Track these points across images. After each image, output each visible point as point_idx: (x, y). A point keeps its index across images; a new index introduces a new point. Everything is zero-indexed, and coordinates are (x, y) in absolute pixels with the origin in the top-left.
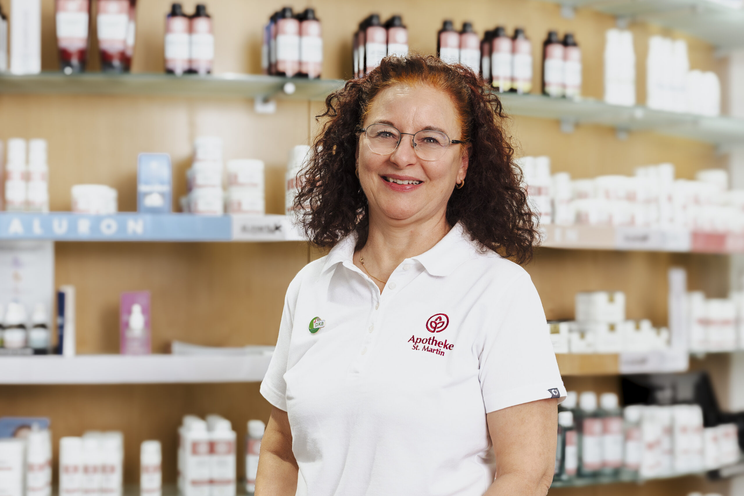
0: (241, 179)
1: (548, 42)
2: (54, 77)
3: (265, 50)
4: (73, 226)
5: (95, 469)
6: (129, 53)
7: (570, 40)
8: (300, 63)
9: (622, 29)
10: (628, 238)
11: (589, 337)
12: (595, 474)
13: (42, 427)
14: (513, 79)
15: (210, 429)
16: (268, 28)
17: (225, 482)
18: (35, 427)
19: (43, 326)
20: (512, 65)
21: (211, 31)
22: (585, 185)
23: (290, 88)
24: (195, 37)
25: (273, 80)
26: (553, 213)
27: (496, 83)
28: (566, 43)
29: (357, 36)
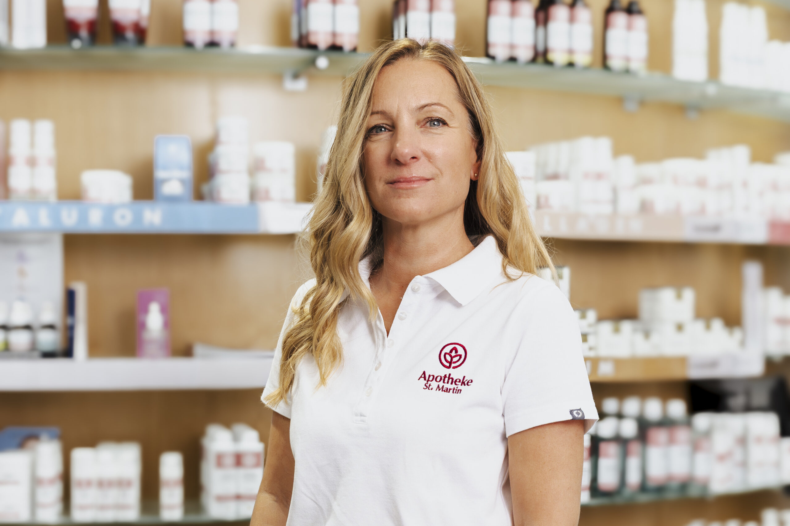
0: (269, 164)
1: (610, 10)
2: (61, 51)
3: (294, 20)
4: (83, 217)
5: (111, 484)
6: (144, 23)
7: (635, 8)
8: (334, 35)
10: (699, 229)
11: (655, 338)
12: (660, 489)
13: (52, 437)
14: (571, 52)
15: (236, 439)
18: (44, 436)
19: (51, 327)
20: (570, 35)
22: (650, 170)
23: (322, 62)
24: (218, 6)
25: (305, 54)
26: (615, 201)
27: (552, 56)
28: (630, 10)
29: (396, 4)
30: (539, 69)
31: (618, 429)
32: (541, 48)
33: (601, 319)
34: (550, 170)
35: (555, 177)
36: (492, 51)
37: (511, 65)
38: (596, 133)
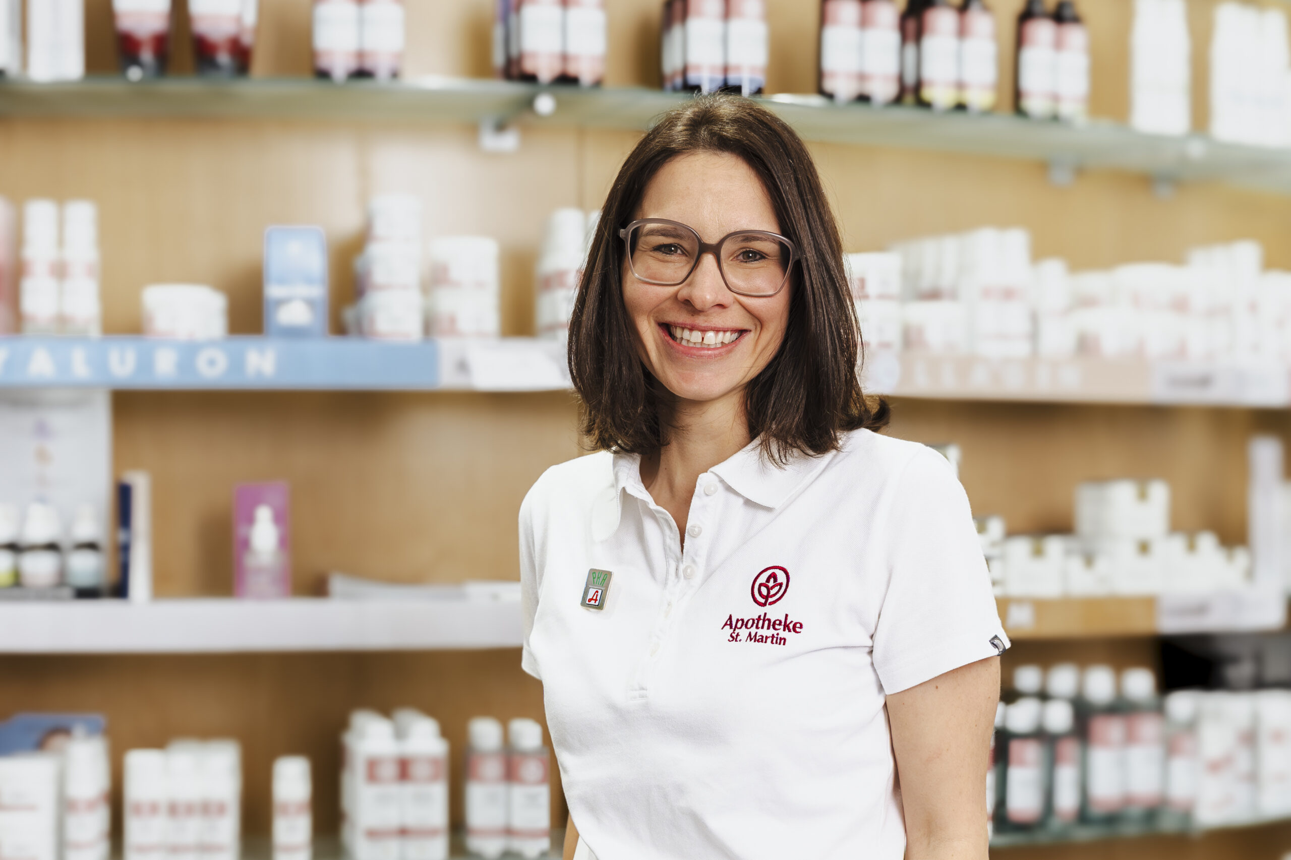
0: (456, 273)
1: (1026, 16)
2: (109, 86)
3: (498, 33)
4: (146, 363)
5: (190, 809)
6: (247, 39)
7: (1067, 12)
8: (565, 58)
10: (1177, 382)
11: (1102, 565)
12: (1112, 819)
13: (92, 731)
14: (960, 86)
15: (400, 734)
17: (427, 833)
18: (79, 730)
19: (91, 546)
20: (959, 58)
22: (1094, 282)
23: (545, 104)
24: (370, 10)
25: (515, 90)
26: (1034, 336)
27: (928, 94)
28: (1060, 17)
29: (669, 6)
30: (907, 114)
31: (1041, 716)
32: (910, 79)
33: (1011, 533)
34: (926, 283)
35: (934, 295)
36: (830, 85)
37: (861, 109)
38: (1003, 222)
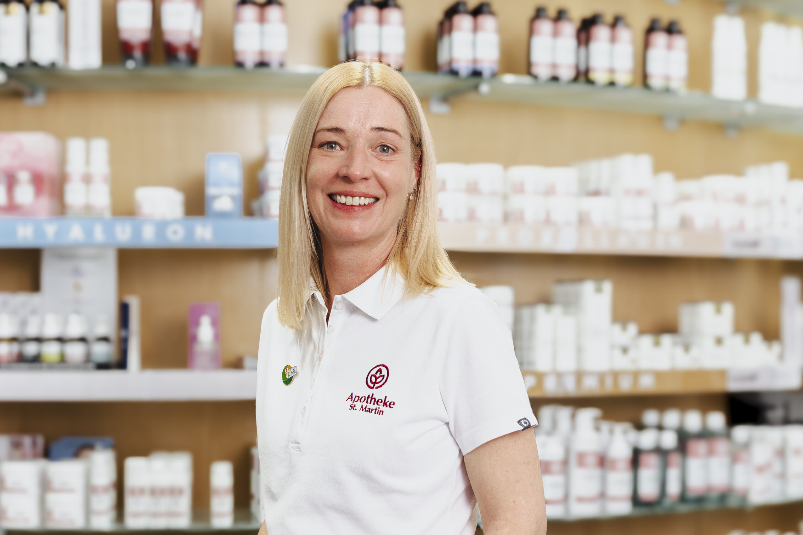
1: (651, 29)
2: (115, 72)
3: (342, 41)
4: (137, 232)
5: (163, 492)
6: (196, 44)
7: (675, 28)
8: (380, 55)
9: (732, 14)
10: (738, 244)
11: (695, 351)
12: (700, 500)
13: (107, 446)
14: (612, 71)
16: (345, 17)
18: (99, 446)
19: (105, 339)
20: (611, 55)
21: (284, 20)
22: (690, 186)
24: (267, 27)
26: (655, 217)
27: (593, 76)
28: (670, 30)
29: (442, 25)
30: (581, 87)
31: (658, 440)
32: (582, 67)
33: (642, 332)
34: (592, 187)
35: (596, 193)
36: (536, 70)
37: (554, 85)
38: (636, 151)
